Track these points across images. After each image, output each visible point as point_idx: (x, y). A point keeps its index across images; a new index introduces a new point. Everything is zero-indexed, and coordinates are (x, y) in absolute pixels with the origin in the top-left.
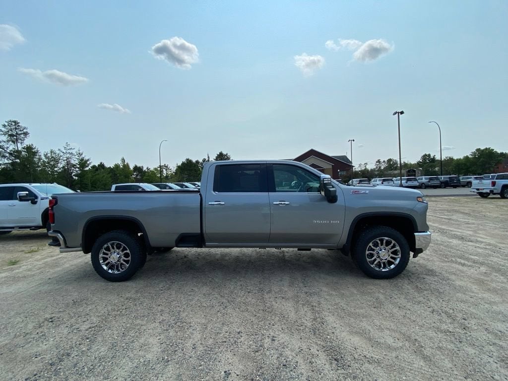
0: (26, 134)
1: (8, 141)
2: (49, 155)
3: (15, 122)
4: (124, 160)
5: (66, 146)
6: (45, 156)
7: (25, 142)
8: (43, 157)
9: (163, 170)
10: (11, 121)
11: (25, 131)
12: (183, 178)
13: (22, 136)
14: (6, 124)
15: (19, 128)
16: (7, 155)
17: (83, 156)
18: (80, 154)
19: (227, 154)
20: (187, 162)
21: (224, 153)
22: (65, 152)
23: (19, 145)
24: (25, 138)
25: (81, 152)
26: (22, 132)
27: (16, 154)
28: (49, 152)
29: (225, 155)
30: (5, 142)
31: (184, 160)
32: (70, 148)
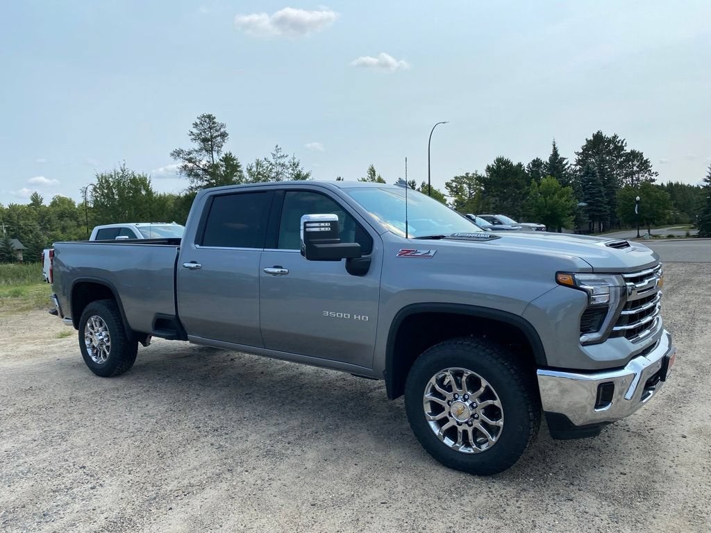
0: (224, 135)
1: (201, 150)
2: (254, 169)
3: (209, 117)
4: (374, 172)
5: (275, 153)
6: (249, 170)
7: (223, 149)
8: (246, 174)
9: (462, 187)
10: (204, 116)
11: (222, 130)
12: (488, 204)
13: (219, 139)
14: (198, 122)
15: (214, 127)
16: (200, 172)
17: (299, 168)
18: (295, 165)
19: (615, 137)
20: (499, 167)
21: (608, 134)
22: (274, 163)
23: (215, 154)
24: (223, 144)
25: (296, 161)
26: (219, 133)
27: (212, 170)
28: (254, 164)
29: (609, 141)
30: (196, 151)
31: (491, 162)
32: (282, 155)
